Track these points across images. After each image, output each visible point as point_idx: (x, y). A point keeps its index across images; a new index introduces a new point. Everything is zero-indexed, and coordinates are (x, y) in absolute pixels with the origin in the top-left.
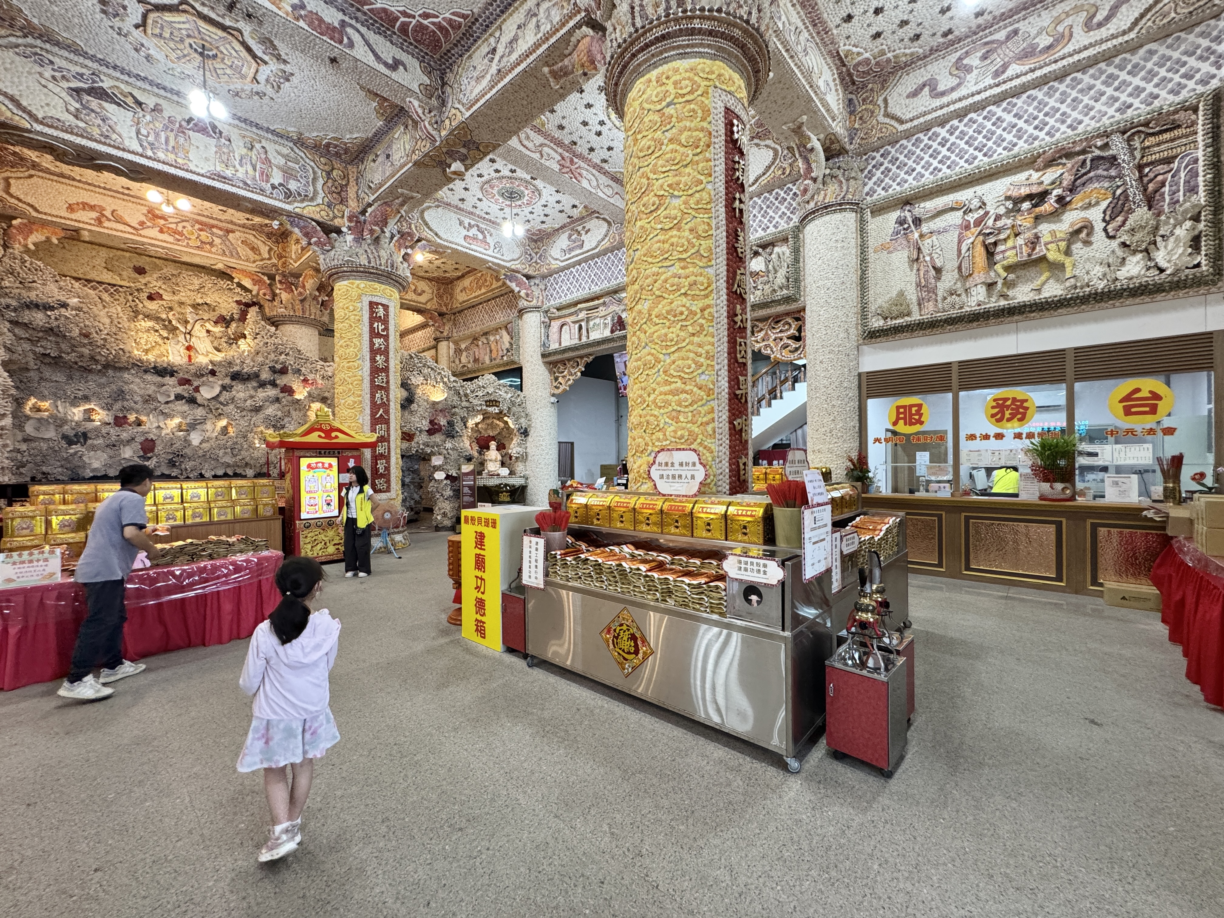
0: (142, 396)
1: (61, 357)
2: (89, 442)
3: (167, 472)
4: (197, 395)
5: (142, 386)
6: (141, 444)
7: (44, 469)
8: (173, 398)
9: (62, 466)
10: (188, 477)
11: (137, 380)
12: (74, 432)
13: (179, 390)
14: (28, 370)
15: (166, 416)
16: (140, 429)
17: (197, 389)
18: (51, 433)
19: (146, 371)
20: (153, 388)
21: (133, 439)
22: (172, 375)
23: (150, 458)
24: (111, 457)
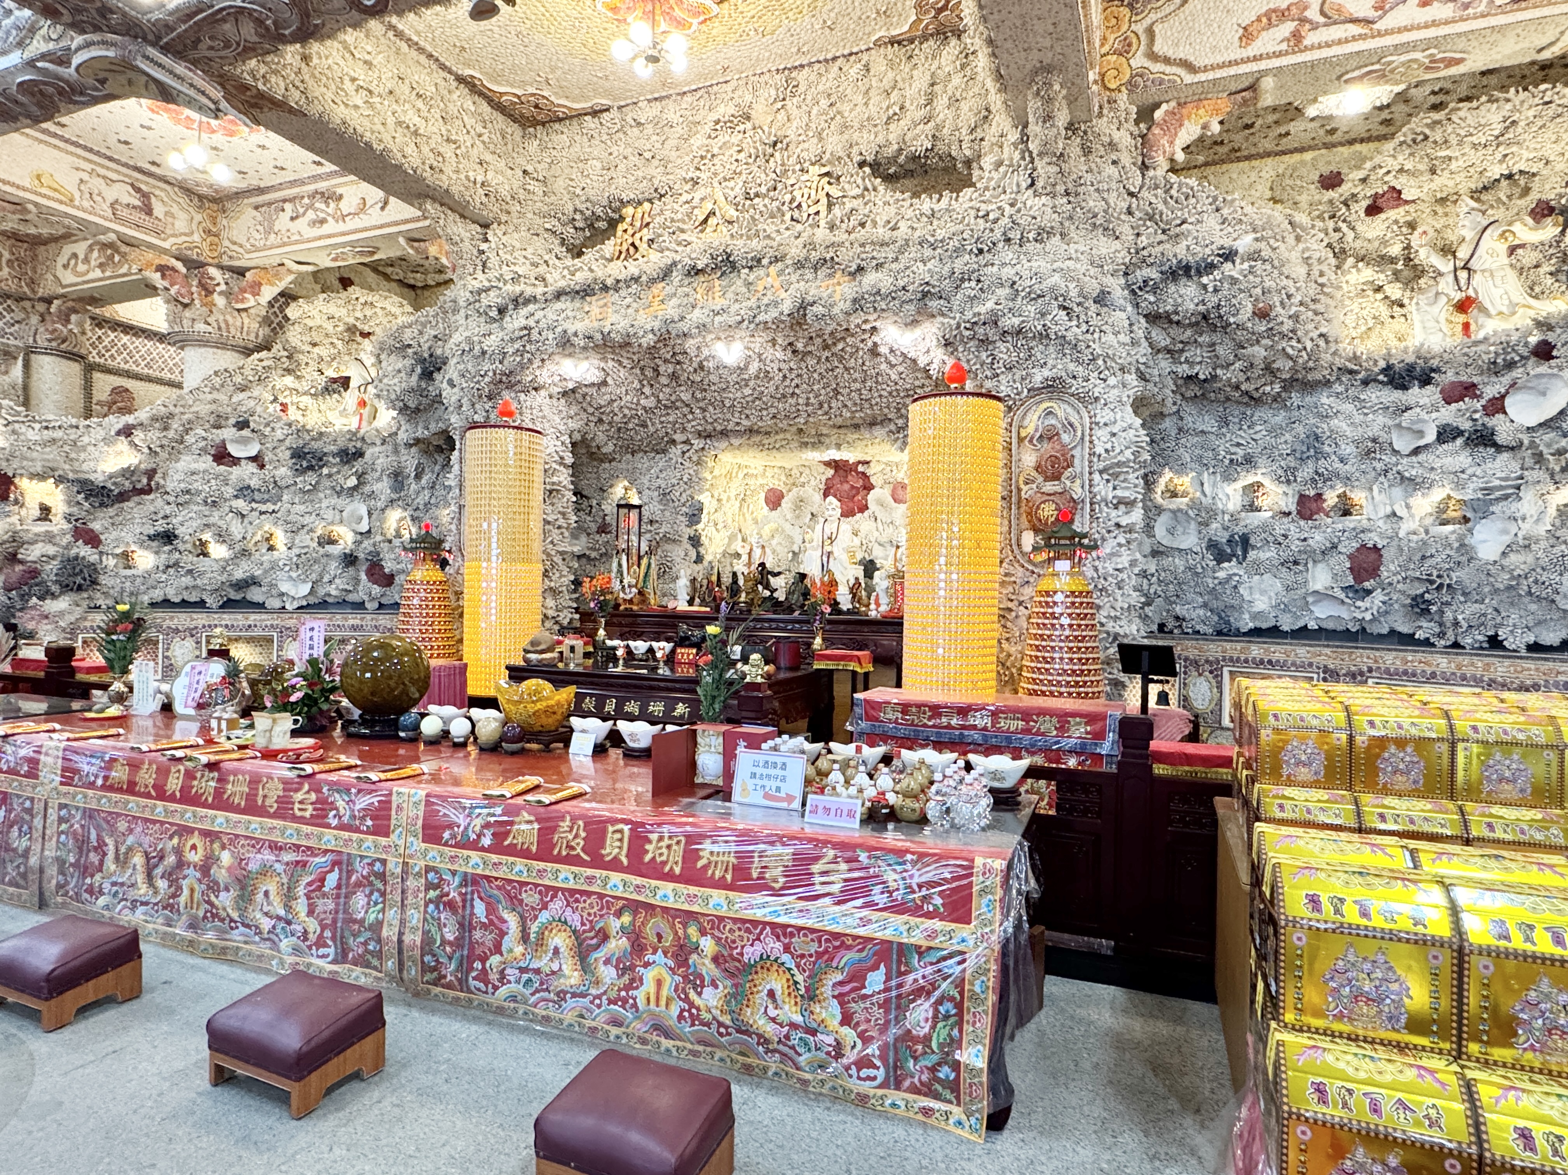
0: (1357, 443)
1: (1214, 377)
2: (1252, 554)
3: (1404, 629)
4: (1497, 422)
5: (1358, 418)
6: (1351, 557)
7: (1179, 610)
8: (1431, 436)
9: (1205, 605)
10: (1456, 645)
11: (1348, 407)
12: (1226, 535)
13: (1449, 414)
14: (1162, 415)
15: (1412, 484)
16: (1349, 522)
17: (1497, 406)
18: (1190, 540)
19: (1365, 383)
20: (1381, 419)
21: (1334, 547)
22: (1426, 381)
23: (1369, 592)
24: (1288, 589)
